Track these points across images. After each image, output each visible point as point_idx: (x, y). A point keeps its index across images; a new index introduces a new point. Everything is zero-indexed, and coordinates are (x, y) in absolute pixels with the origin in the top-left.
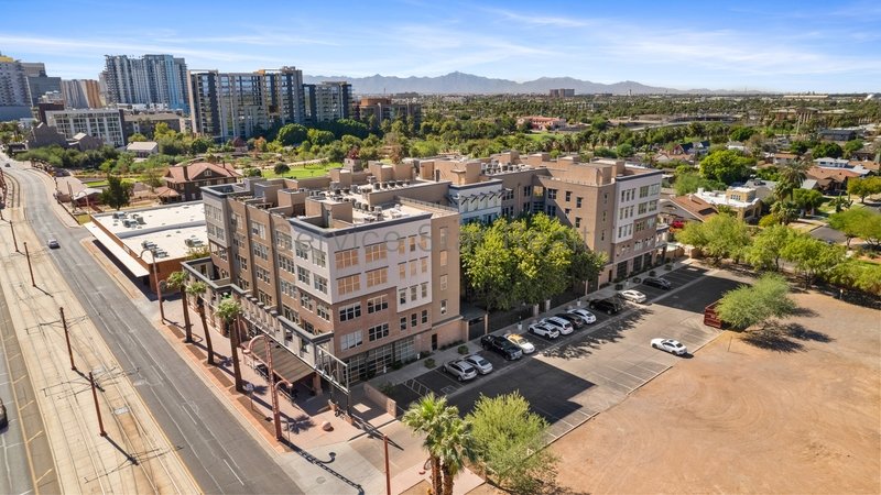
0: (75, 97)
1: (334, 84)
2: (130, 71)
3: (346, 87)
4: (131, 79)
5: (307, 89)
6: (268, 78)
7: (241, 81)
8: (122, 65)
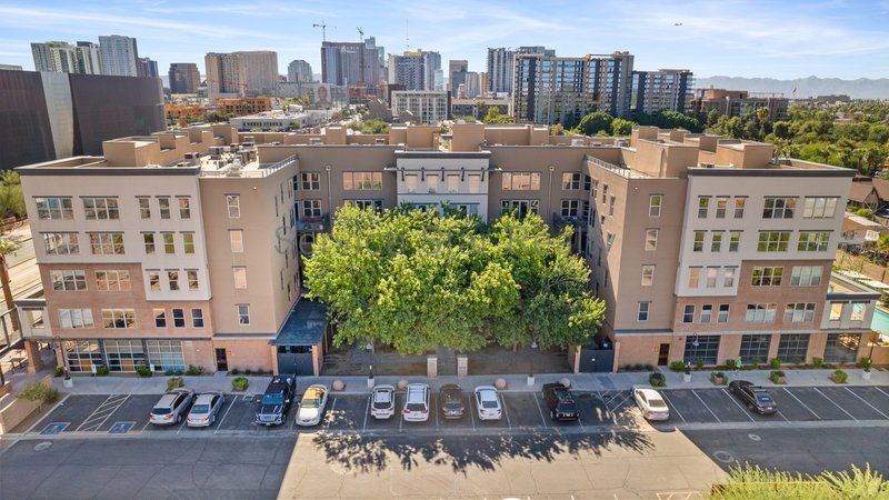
0: (473, 87)
1: (670, 72)
2: (505, 62)
3: (685, 76)
4: (504, 70)
5: (636, 77)
6: (593, 64)
7: (563, 66)
8: (499, 57)
